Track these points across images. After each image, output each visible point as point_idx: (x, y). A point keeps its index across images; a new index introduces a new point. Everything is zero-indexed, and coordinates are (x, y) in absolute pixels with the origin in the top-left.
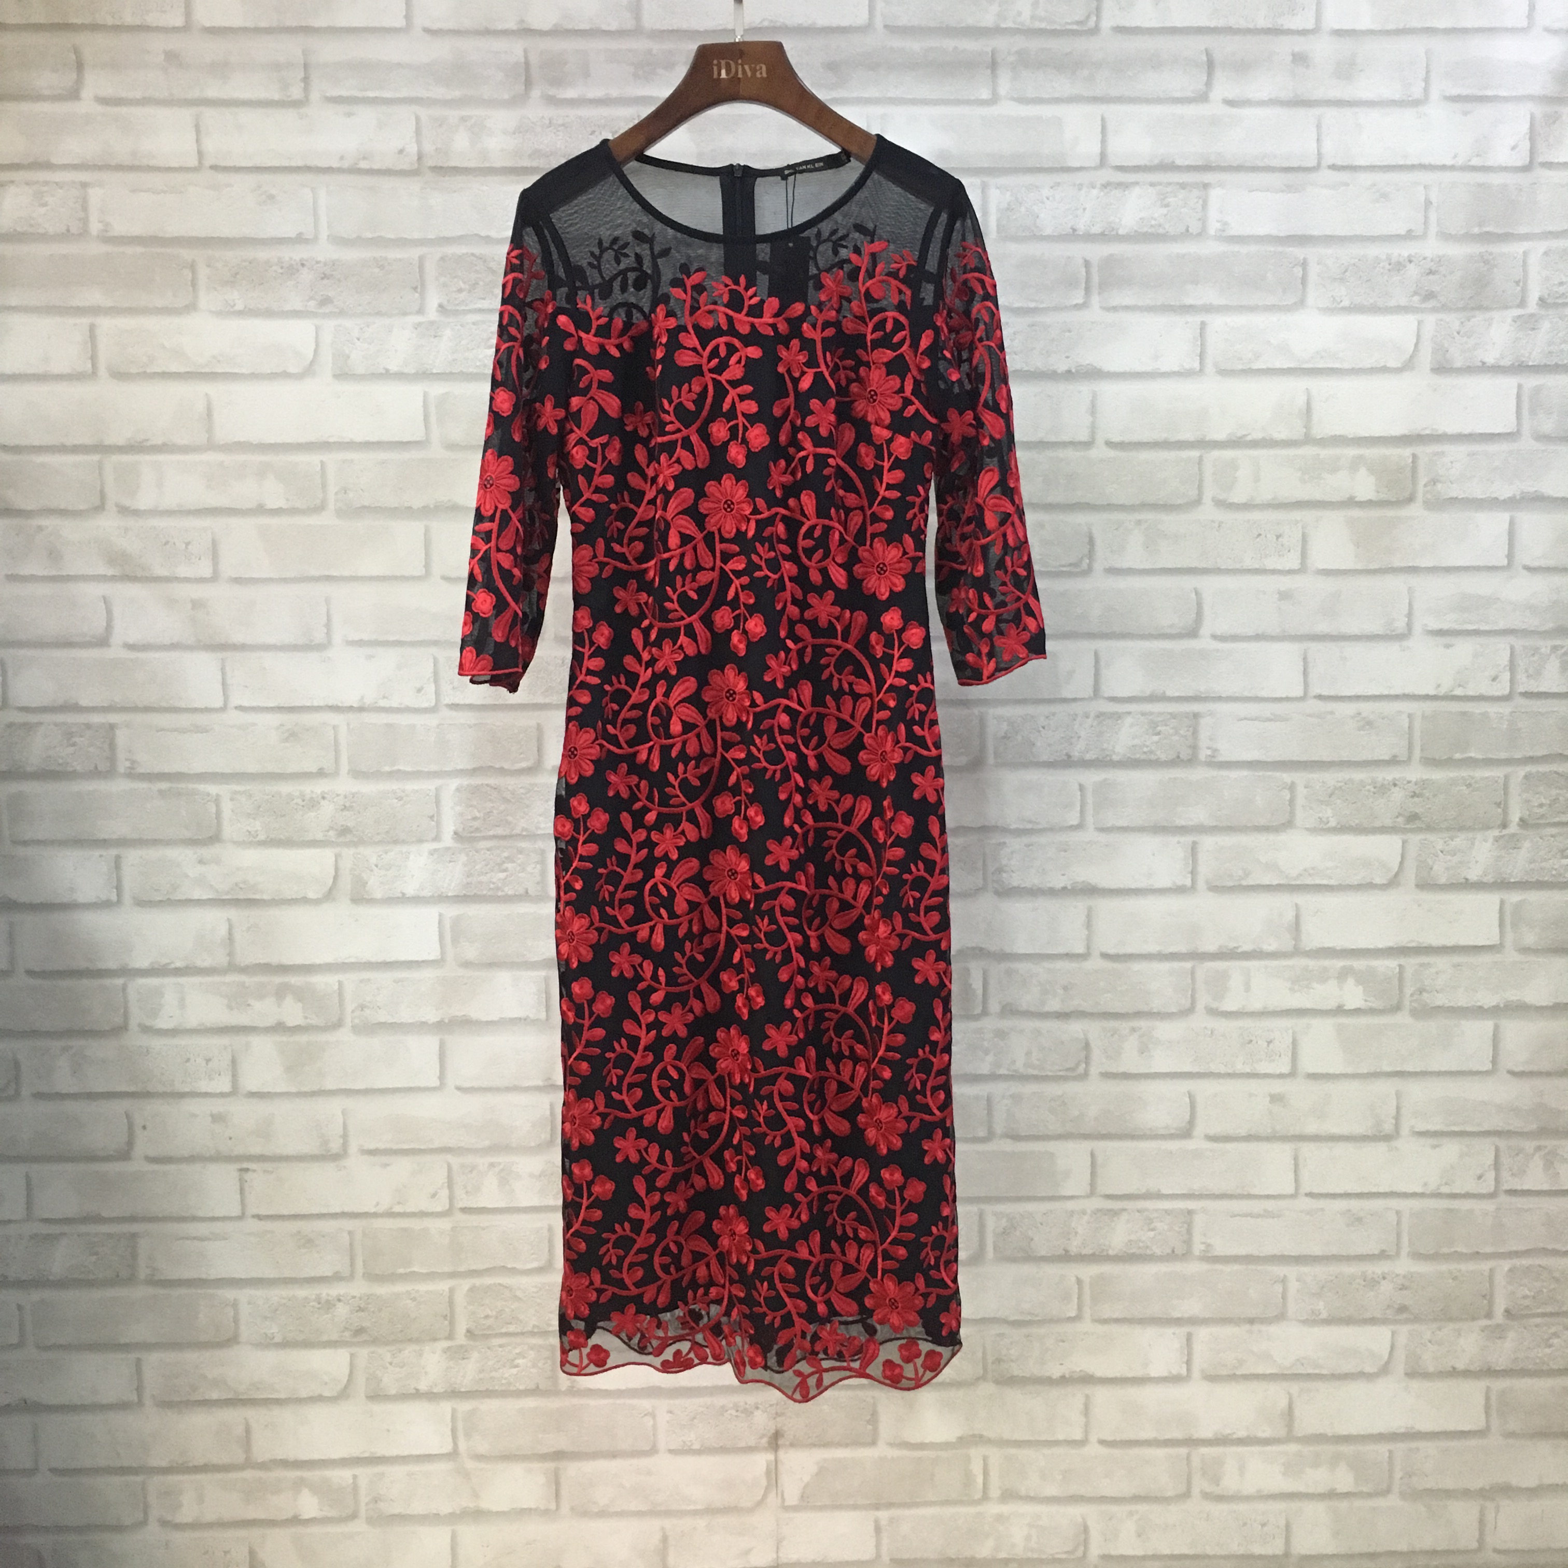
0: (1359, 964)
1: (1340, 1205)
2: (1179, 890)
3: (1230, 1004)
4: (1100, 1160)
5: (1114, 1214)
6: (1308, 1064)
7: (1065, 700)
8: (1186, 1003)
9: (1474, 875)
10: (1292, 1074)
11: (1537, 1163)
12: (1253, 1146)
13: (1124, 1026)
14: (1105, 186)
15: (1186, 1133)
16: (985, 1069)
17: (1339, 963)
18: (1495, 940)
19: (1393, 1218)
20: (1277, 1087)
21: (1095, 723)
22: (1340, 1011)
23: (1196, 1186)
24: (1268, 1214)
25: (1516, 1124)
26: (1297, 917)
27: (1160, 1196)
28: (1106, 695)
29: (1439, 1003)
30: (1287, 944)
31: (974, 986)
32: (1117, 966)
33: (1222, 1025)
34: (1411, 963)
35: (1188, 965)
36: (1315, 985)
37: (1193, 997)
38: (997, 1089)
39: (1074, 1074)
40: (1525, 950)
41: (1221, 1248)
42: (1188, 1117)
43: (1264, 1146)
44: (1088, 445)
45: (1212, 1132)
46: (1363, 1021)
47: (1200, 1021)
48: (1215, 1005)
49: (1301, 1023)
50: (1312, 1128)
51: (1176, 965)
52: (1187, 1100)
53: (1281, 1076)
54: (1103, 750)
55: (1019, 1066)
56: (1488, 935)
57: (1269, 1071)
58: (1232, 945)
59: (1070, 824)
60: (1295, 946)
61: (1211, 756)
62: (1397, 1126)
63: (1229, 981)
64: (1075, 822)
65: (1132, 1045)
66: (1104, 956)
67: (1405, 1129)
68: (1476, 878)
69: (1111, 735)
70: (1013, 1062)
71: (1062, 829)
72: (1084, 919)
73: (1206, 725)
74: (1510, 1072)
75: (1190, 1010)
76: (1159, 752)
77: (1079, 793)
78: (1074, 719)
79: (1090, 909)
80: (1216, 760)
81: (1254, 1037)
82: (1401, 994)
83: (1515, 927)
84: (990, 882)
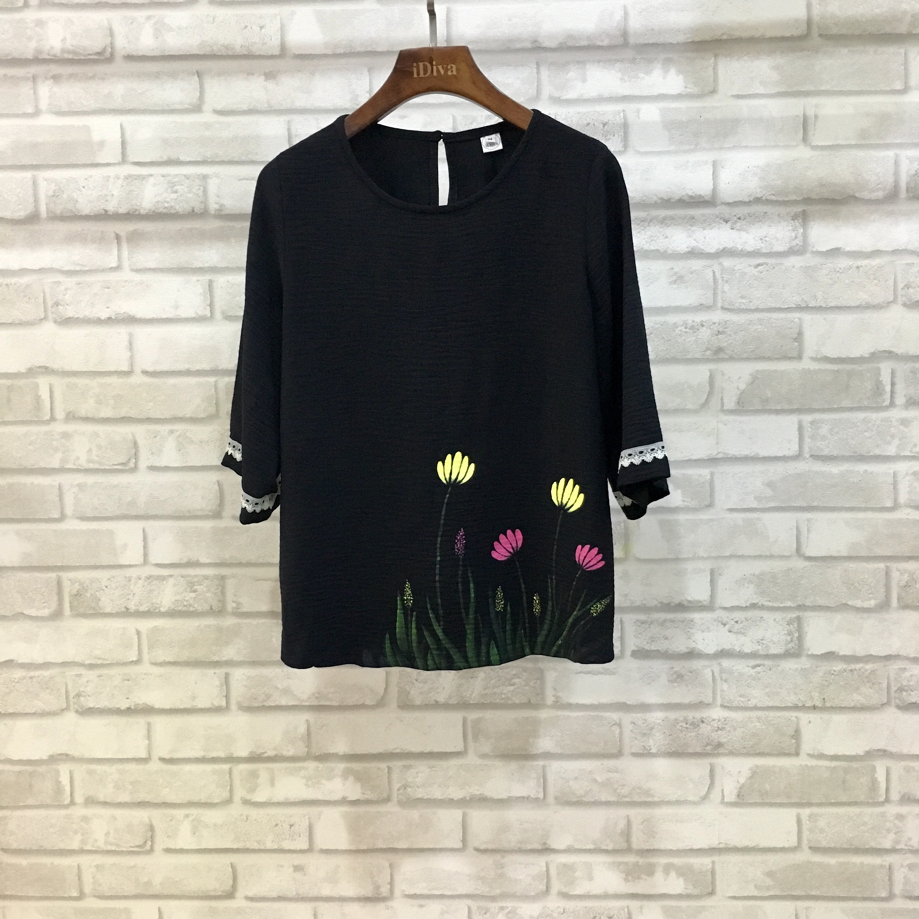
0: (358, 766)
2: (217, 710)
3: (260, 797)
4: (165, 915)
6: (322, 842)
7: (121, 567)
8: (226, 795)
9: (442, 698)
10: (310, 850)
12: (282, 905)
13: (179, 813)
14: (127, 178)
15: (230, 895)
16: (75, 846)
17: (342, 765)
18: (460, 747)
20: (298, 860)
21: (146, 584)
22: (343, 801)
25: (483, 889)
26: (308, 730)
28: (154, 562)
29: (420, 796)
30: (300, 749)
31: (63, 783)
32: (174, 767)
33: (254, 813)
34: (397, 765)
35: (226, 767)
36: (323, 781)
37: (231, 791)
38: (84, 860)
39: (142, 850)
40: (484, 756)
42: (231, 882)
43: (291, 905)
44: (129, 373)
45: (250, 894)
46: (362, 810)
47: (237, 810)
48: (248, 797)
49: (314, 810)
50: (326, 891)
51: (217, 767)
52: (230, 869)
53: (302, 851)
54: (153, 604)
55: (101, 843)
56: (456, 744)
57: (292, 848)
58: (259, 751)
59: (131, 660)
60: (307, 752)
61: (235, 608)
62: (392, 891)
63: (258, 778)
64: (135, 659)
65: (185, 828)
66: (162, 760)
67: (397, 893)
68: (443, 700)
69: (159, 593)
70: (96, 841)
71: (125, 664)
72: (145, 732)
73: (230, 584)
74: (477, 850)
75: (229, 801)
76: (196, 605)
77: (137, 637)
78: (130, 581)
79: (149, 724)
80: (240, 611)
81: (279, 822)
82: (390, 789)
83: (476, 738)
84: (71, 704)
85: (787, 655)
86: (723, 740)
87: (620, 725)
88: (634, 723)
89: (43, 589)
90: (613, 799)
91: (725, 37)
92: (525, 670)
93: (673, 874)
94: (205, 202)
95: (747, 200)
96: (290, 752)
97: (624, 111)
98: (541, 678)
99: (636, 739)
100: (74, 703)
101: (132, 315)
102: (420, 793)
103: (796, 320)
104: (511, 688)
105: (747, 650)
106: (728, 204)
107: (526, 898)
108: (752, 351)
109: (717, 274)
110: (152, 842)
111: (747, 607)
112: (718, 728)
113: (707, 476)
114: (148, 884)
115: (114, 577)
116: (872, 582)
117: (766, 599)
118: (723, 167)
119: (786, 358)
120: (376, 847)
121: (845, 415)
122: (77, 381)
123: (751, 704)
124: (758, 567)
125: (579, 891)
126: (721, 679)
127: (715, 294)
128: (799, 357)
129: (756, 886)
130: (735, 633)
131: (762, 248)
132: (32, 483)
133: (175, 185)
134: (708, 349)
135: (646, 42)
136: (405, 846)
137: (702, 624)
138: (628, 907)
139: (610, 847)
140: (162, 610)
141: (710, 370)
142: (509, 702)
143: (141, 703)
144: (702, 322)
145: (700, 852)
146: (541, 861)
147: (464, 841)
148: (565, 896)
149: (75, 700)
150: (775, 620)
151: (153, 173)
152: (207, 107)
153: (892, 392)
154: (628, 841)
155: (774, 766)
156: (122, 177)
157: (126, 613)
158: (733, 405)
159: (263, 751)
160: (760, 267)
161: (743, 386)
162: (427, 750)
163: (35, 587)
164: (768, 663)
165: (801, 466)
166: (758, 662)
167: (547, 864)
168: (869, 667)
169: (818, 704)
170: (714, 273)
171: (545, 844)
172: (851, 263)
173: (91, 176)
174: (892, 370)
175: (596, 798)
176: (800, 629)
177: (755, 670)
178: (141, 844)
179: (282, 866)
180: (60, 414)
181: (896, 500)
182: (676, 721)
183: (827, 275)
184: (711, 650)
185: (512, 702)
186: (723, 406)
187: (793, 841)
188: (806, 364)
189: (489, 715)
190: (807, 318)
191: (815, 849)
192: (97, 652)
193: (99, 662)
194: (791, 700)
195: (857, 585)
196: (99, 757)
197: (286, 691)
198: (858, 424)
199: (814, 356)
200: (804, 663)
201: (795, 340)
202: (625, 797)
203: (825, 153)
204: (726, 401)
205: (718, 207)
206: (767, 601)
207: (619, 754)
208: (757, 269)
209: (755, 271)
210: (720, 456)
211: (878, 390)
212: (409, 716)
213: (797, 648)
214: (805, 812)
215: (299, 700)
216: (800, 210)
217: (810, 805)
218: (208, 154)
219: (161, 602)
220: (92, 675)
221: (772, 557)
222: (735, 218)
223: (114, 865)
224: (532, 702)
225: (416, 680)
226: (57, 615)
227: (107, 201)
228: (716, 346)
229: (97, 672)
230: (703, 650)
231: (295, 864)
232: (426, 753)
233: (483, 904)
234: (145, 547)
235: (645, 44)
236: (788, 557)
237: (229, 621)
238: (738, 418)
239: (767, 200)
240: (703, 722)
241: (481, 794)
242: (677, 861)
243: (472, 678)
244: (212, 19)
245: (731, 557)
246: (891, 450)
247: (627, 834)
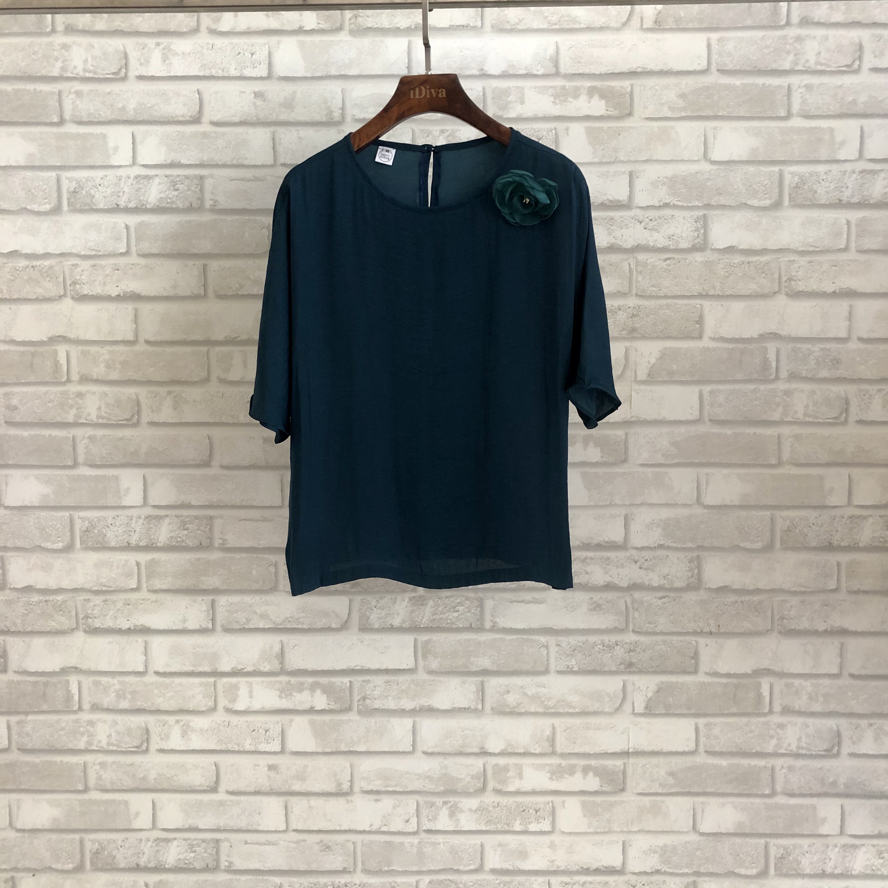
0: (324, 680)
1: (316, 838)
2: (202, 631)
3: (240, 706)
4: (158, 807)
5: (167, 841)
6: (292, 745)
7: (125, 507)
8: (211, 704)
9: (397, 622)
10: (283, 751)
11: (444, 812)
12: (258, 798)
13: (171, 719)
14: (136, 177)
15: (214, 789)
16: (82, 746)
17: (310, 680)
18: (411, 665)
19: (351, 847)
20: (273, 760)
21: (145, 522)
22: (311, 711)
23: (222, 823)
24: (269, 843)
25: (430, 787)
26: (282, 649)
27: (197, 830)
28: (152, 504)
29: (376, 706)
30: (276, 666)
31: (72, 692)
32: (167, 680)
33: (235, 720)
34: (358, 680)
35: (211, 680)
36: (295, 694)
37: (215, 700)
38: (89, 758)
39: (139, 750)
40: (432, 672)
41: (239, 864)
42: (214, 779)
43: (265, 799)
44: (134, 342)
45: (231, 789)
46: (327, 718)
47: (220, 716)
48: (230, 706)
49: (286, 718)
50: (297, 787)
51: (203, 680)
52: (214, 768)
53: (275, 753)
54: (151, 539)
55: (104, 743)
56: (408, 662)
57: (267, 750)
58: (240, 667)
59: (131, 587)
60: (281, 668)
61: (222, 544)
62: (351, 787)
63: (239, 690)
64: (135, 586)
65: (176, 732)
66: (157, 673)
67: (356, 789)
68: (398, 625)
69: (156, 530)
70: (100, 742)
71: (126, 591)
72: (143, 649)
73: (218, 523)
74: (425, 753)
75: (214, 709)
76: (188, 541)
77: (136, 567)
78: (131, 519)
79: (146, 643)
80: (225, 546)
81: (256, 728)
82: (351, 700)
83: (425, 657)
84: (81, 624)
85: (689, 588)
86: (634, 660)
87: (547, 647)
88: (559, 646)
89: (58, 526)
90: (541, 710)
91: (639, 70)
92: (467, 599)
93: (591, 774)
94: (201, 199)
95: (657, 204)
96: (267, 668)
97: (555, 128)
98: (481, 606)
99: (561, 659)
100: (83, 624)
101: (138, 293)
102: (377, 704)
103: (698, 306)
104: (456, 614)
105: (655, 584)
106: (642, 208)
107: (466, 794)
108: (661, 331)
109: (632, 266)
110: (147, 743)
111: (655, 547)
112: (630, 650)
113: (622, 436)
114: (144, 779)
115: (118, 516)
116: (759, 527)
117: (671, 541)
118: (637, 177)
119: (689, 337)
120: (338, 750)
121: (737, 387)
122: (90, 348)
123: (658, 630)
124: (665, 513)
125: (511, 788)
126: (633, 608)
127: (630, 283)
128: (700, 337)
129: (660, 784)
130: (644, 569)
131: (669, 245)
132: (50, 435)
133: (177, 184)
134: (624, 329)
135: (574, 72)
136: (363, 749)
137: (618, 561)
138: (552, 802)
139: (537, 751)
140: (159, 545)
141: (625, 347)
142: (454, 626)
143: (139, 624)
144: (619, 306)
145: (614, 755)
146: (478, 763)
147: (414, 745)
148: (498, 792)
149: (84, 622)
150: (678, 558)
151: (158, 174)
152: (205, 119)
153: (777, 368)
154: (553, 745)
155: (677, 683)
156: (132, 177)
157: (128, 548)
158: (645, 376)
159: (243, 667)
160: (668, 261)
161: (653, 361)
162: (384, 667)
163: (50, 524)
164: (672, 594)
165: (703, 429)
166: (664, 594)
167: (484, 765)
168: (756, 598)
169: (714, 630)
170: (630, 265)
171: (483, 748)
172: (743, 259)
173: (106, 176)
174: (777, 348)
175: (526, 709)
176: (699, 567)
177: (662, 601)
178: (138, 745)
179: (259, 766)
180: (75, 377)
181: (780, 458)
182: (595, 644)
183: (723, 269)
184: (624, 584)
185: (456, 626)
186: (636, 378)
187: (692, 746)
188: (706, 343)
189: (436, 637)
190: (707, 304)
191: (710, 753)
192: (103, 580)
193: (105, 589)
194: (691, 627)
195: (746, 529)
196: (103, 670)
197: (264, 616)
198: (749, 393)
199: (713, 336)
200: (703, 595)
201: (697, 322)
202: (552, 708)
203: (722, 167)
204: (639, 373)
205: (633, 210)
206: (671, 542)
207: (546, 672)
208: (665, 263)
209: (664, 264)
210: (633, 419)
211: (765, 365)
212: (368, 637)
213: (697, 582)
214: (702, 721)
215: (274, 623)
216: (701, 214)
217: (706, 715)
218: (205, 159)
219: (158, 538)
220: (98, 600)
221: (675, 505)
222: (648, 220)
223: (114, 763)
224: (473, 626)
225: (375, 607)
226: (69, 548)
227: (119, 197)
228: (631, 326)
229: (102, 598)
230: (617, 583)
231: (269, 764)
232: (382, 670)
233: (430, 799)
234: (145, 491)
235: (573, 74)
236: (690, 505)
237: (215, 556)
238: (649, 388)
239: (674, 205)
240: (617, 645)
241: (429, 705)
242: (593, 763)
243: (423, 605)
244: (211, 46)
245: (642, 504)
246: (776, 416)
247: (552, 740)
